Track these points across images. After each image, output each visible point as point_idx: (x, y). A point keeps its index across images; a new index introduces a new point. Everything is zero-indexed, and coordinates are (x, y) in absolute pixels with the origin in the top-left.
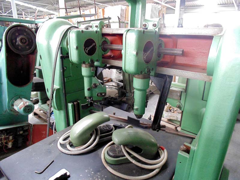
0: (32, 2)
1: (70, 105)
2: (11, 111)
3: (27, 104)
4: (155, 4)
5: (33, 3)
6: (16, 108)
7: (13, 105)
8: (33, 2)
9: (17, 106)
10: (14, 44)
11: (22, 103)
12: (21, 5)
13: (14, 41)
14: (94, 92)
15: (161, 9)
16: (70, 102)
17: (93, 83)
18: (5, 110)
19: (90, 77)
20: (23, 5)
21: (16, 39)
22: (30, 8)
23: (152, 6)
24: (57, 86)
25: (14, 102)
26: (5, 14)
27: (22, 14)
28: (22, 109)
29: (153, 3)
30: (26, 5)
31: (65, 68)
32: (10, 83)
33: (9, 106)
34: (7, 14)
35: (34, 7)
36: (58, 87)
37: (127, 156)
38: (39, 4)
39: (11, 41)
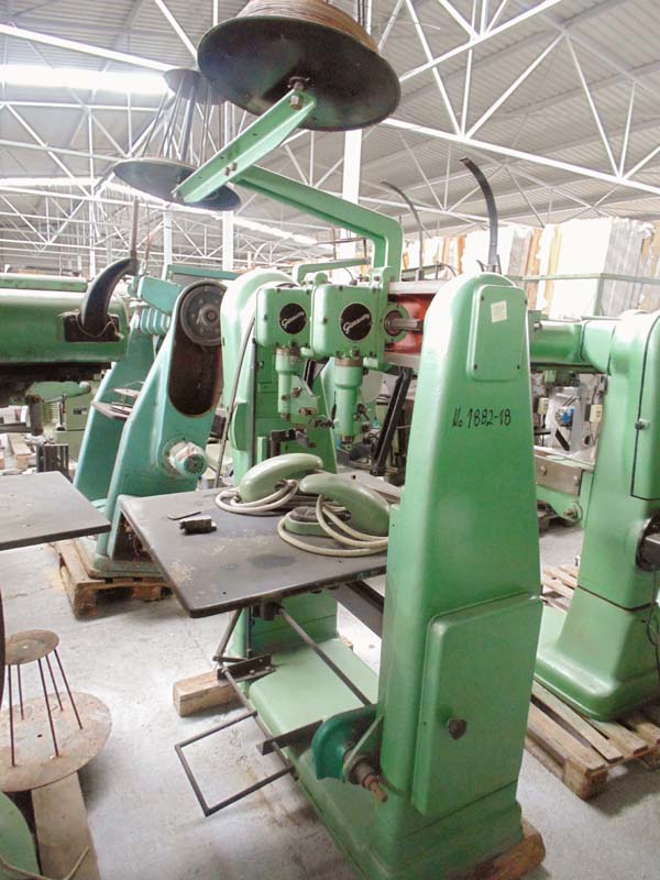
0: (281, 223)
1: (260, 440)
2: (163, 465)
3: (195, 452)
4: (627, 220)
5: (286, 223)
6: (172, 459)
7: (168, 454)
8: (284, 219)
9: (174, 455)
10: (190, 323)
11: (186, 449)
12: (253, 229)
13: (193, 316)
14: (293, 406)
15: (649, 234)
16: (261, 435)
17: (293, 386)
18: (152, 462)
19: (291, 373)
20: (257, 231)
21: (198, 310)
22: (275, 239)
23: (613, 226)
24: (242, 398)
25: (171, 447)
26: (208, 257)
27: (245, 257)
28: (183, 461)
29: (617, 218)
30: (265, 229)
31: (261, 364)
32: (171, 404)
33: (160, 454)
34: (213, 256)
35: (286, 235)
36: (244, 401)
37: (321, 522)
38: (301, 228)
39: (188, 315)
